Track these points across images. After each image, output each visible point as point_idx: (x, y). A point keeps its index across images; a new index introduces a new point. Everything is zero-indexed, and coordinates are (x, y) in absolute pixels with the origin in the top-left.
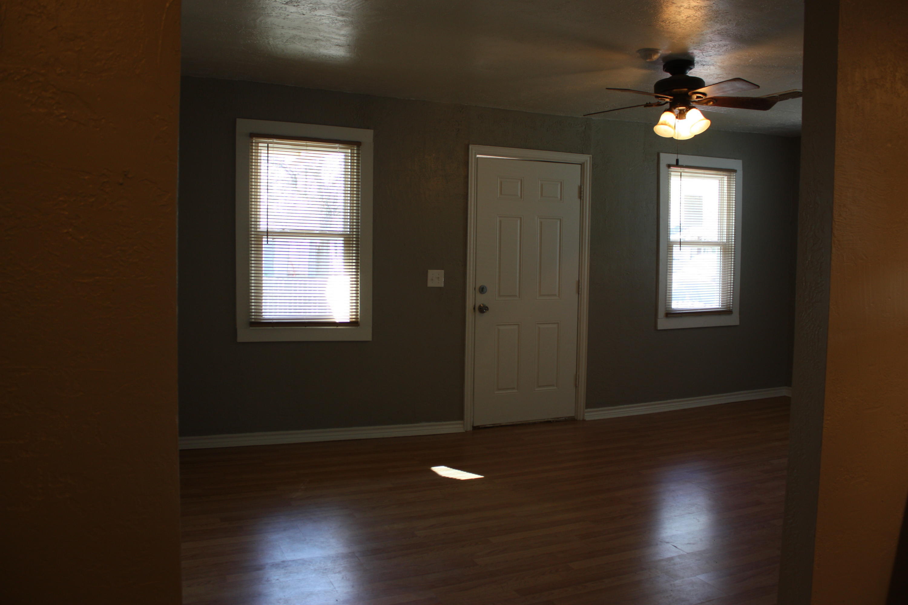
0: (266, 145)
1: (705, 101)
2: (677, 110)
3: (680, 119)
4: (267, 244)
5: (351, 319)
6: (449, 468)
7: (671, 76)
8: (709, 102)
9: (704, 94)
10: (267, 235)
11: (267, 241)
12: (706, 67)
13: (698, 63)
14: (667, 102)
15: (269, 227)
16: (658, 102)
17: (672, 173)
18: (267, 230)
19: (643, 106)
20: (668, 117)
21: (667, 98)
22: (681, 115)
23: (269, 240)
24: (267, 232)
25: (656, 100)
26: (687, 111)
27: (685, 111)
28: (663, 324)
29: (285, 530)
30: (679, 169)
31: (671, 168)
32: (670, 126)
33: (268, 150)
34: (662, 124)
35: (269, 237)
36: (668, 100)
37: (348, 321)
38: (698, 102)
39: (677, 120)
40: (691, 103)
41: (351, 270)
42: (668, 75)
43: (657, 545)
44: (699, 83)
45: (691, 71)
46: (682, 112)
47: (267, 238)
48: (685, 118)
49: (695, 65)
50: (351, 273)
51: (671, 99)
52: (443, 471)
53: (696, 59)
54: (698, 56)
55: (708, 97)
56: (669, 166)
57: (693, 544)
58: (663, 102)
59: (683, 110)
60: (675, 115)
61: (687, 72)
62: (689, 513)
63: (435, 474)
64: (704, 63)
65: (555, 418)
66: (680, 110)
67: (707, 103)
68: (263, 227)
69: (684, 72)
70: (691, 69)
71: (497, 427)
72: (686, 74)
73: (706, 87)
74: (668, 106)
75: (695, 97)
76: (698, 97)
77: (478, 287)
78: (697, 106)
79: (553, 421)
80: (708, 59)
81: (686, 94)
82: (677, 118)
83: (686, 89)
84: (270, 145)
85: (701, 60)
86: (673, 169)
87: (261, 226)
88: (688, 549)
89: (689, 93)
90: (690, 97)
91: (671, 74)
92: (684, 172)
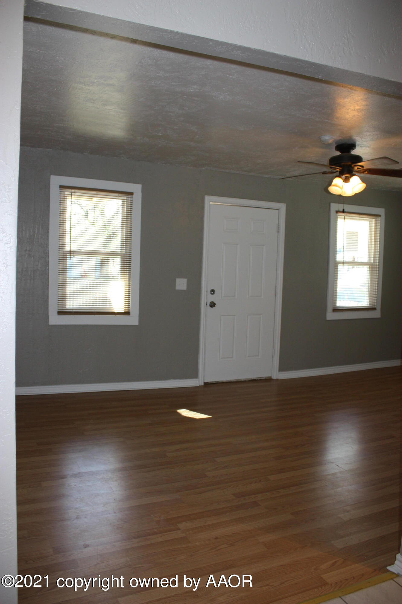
0: (70, 193)
1: (362, 171)
2: (344, 177)
3: (346, 182)
4: (70, 260)
5: (125, 310)
6: (188, 411)
7: (340, 154)
8: (365, 171)
9: (362, 167)
10: (70, 254)
11: (70, 258)
12: (364, 148)
13: (358, 145)
14: (337, 171)
15: (71, 248)
16: (332, 171)
17: (339, 217)
18: (70, 250)
19: (322, 174)
20: (338, 181)
21: (337, 168)
22: (346, 180)
23: (71, 257)
24: (70, 251)
25: (330, 170)
26: (351, 177)
27: (349, 177)
28: (331, 316)
29: (80, 452)
30: (343, 214)
31: (339, 213)
32: (339, 187)
33: (71, 197)
34: (334, 186)
35: (71, 255)
36: (338, 170)
37: (123, 312)
38: (358, 172)
39: (344, 183)
40: (353, 172)
41: (125, 278)
42: (338, 153)
43: (326, 464)
44: (358, 159)
45: (353, 151)
46: (347, 178)
47: (70, 256)
48: (349, 182)
49: (357, 146)
50: (125, 280)
51: (340, 169)
52: (185, 412)
53: (357, 143)
54: (359, 141)
55: (364, 168)
56: (337, 212)
57: (349, 464)
58: (335, 171)
59: (348, 176)
60: (343, 180)
61: (351, 151)
62: (347, 443)
63: (179, 414)
64: (363, 146)
65: (258, 378)
66: (346, 177)
67: (363, 172)
68: (67, 248)
69: (349, 152)
70: (354, 149)
71: (220, 383)
72: (350, 152)
73: (364, 162)
74: (338, 173)
75: (356, 168)
76: (358, 168)
77: (209, 290)
78: (357, 174)
79: (257, 380)
80: (365, 143)
81: (350, 166)
82: (344, 181)
83: (350, 163)
84: (73, 194)
85: (361, 143)
86: (339, 214)
87: (66, 248)
88: (346, 467)
89: (352, 165)
90: (353, 168)
91: (341, 152)
92: (347, 216)
